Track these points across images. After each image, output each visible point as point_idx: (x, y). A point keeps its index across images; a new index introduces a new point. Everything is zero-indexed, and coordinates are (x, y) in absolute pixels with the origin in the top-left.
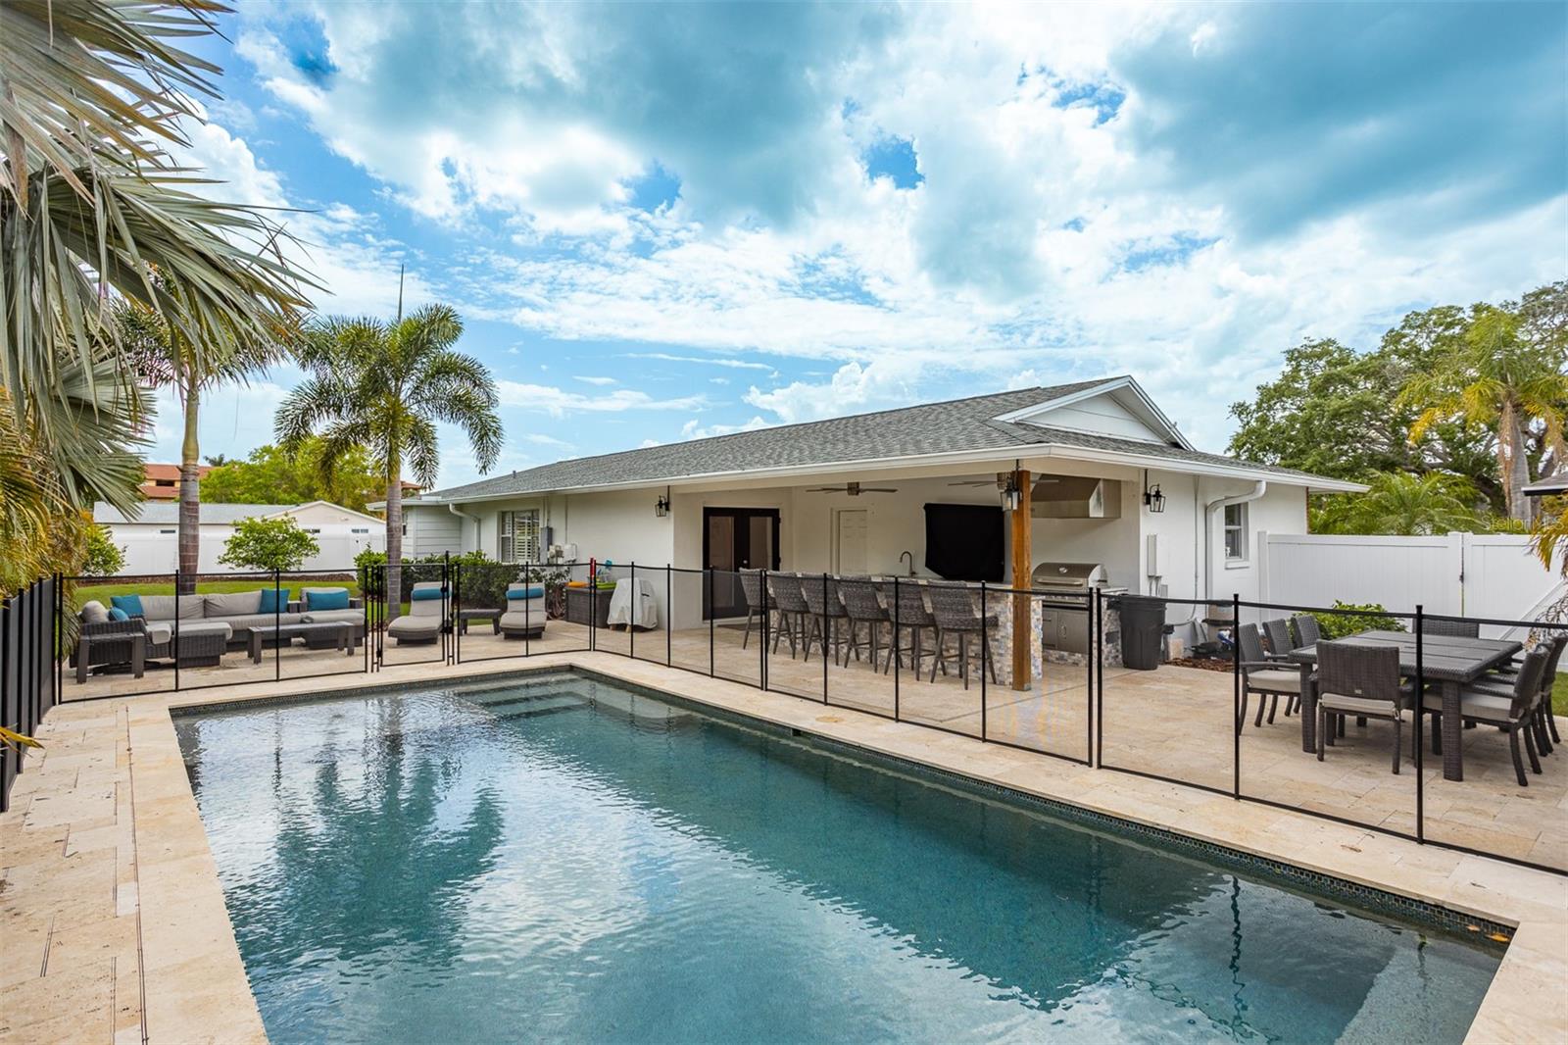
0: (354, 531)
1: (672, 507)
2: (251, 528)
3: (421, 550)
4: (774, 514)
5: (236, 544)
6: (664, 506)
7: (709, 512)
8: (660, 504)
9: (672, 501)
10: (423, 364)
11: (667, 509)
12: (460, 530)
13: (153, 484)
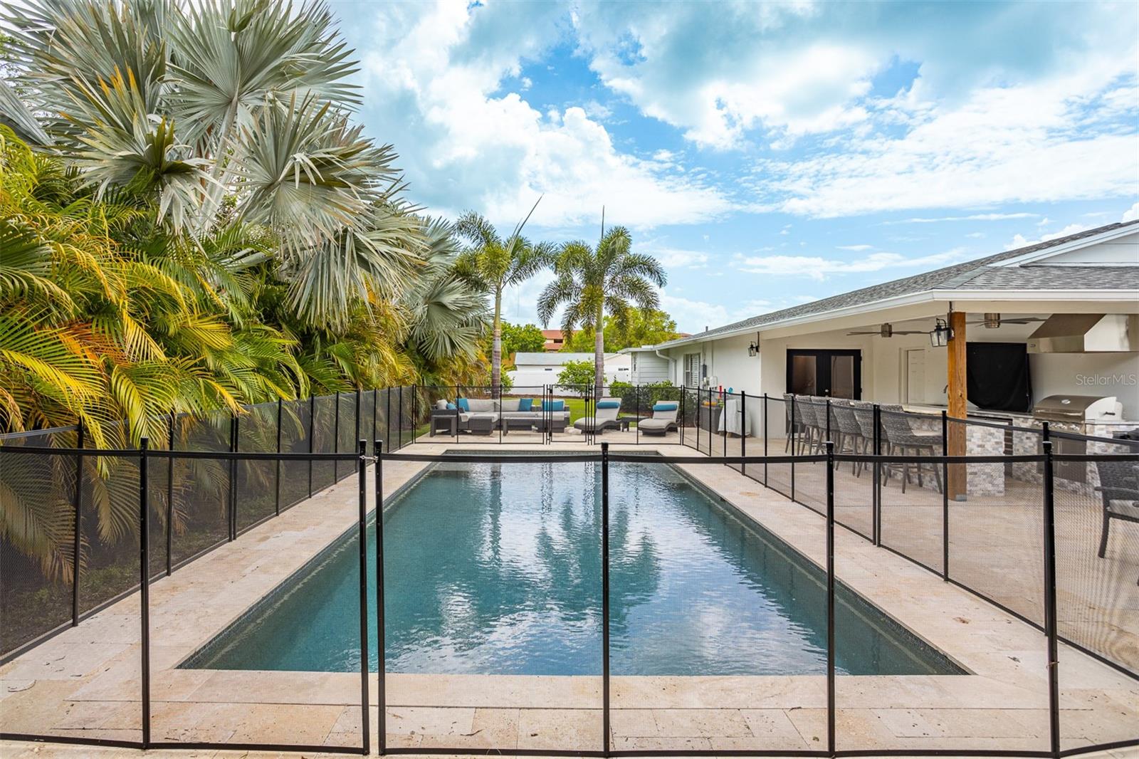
0: (620, 370)
1: (760, 349)
2: (571, 367)
3: (642, 380)
4: (856, 354)
5: (563, 377)
6: (755, 349)
7: (791, 353)
8: (752, 347)
9: (761, 345)
10: (614, 267)
11: (757, 351)
12: (668, 367)
13: (553, 342)
